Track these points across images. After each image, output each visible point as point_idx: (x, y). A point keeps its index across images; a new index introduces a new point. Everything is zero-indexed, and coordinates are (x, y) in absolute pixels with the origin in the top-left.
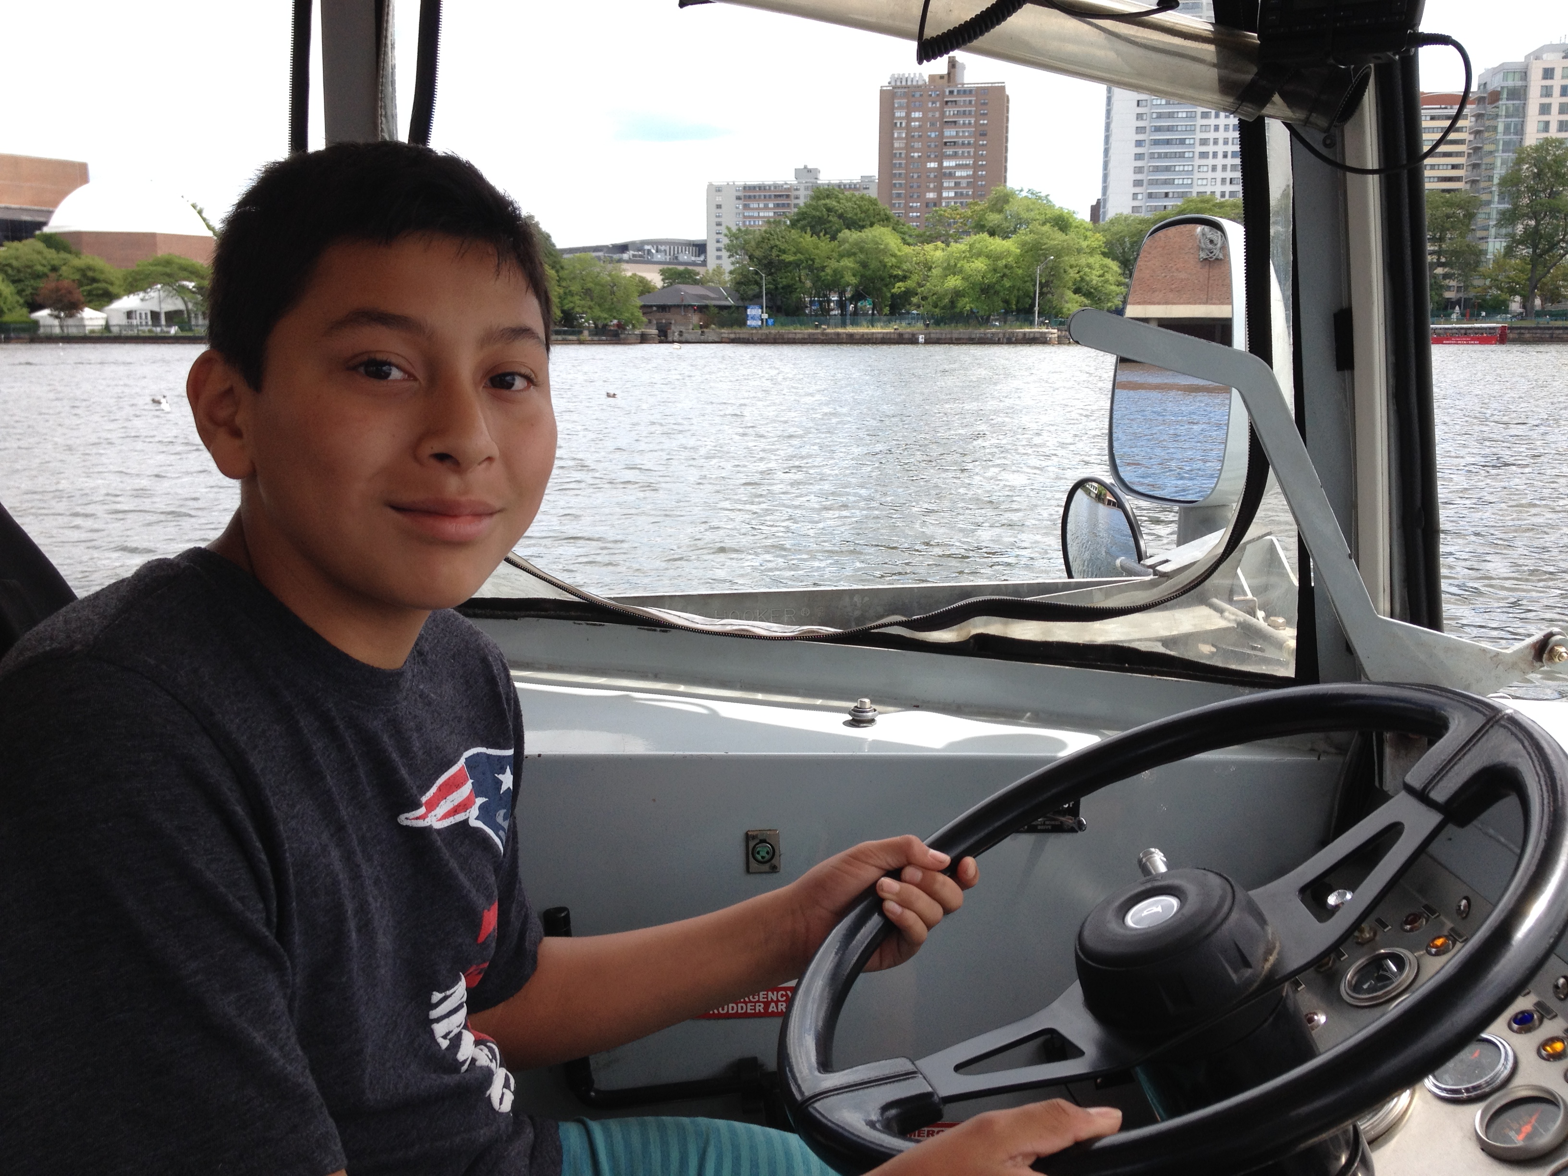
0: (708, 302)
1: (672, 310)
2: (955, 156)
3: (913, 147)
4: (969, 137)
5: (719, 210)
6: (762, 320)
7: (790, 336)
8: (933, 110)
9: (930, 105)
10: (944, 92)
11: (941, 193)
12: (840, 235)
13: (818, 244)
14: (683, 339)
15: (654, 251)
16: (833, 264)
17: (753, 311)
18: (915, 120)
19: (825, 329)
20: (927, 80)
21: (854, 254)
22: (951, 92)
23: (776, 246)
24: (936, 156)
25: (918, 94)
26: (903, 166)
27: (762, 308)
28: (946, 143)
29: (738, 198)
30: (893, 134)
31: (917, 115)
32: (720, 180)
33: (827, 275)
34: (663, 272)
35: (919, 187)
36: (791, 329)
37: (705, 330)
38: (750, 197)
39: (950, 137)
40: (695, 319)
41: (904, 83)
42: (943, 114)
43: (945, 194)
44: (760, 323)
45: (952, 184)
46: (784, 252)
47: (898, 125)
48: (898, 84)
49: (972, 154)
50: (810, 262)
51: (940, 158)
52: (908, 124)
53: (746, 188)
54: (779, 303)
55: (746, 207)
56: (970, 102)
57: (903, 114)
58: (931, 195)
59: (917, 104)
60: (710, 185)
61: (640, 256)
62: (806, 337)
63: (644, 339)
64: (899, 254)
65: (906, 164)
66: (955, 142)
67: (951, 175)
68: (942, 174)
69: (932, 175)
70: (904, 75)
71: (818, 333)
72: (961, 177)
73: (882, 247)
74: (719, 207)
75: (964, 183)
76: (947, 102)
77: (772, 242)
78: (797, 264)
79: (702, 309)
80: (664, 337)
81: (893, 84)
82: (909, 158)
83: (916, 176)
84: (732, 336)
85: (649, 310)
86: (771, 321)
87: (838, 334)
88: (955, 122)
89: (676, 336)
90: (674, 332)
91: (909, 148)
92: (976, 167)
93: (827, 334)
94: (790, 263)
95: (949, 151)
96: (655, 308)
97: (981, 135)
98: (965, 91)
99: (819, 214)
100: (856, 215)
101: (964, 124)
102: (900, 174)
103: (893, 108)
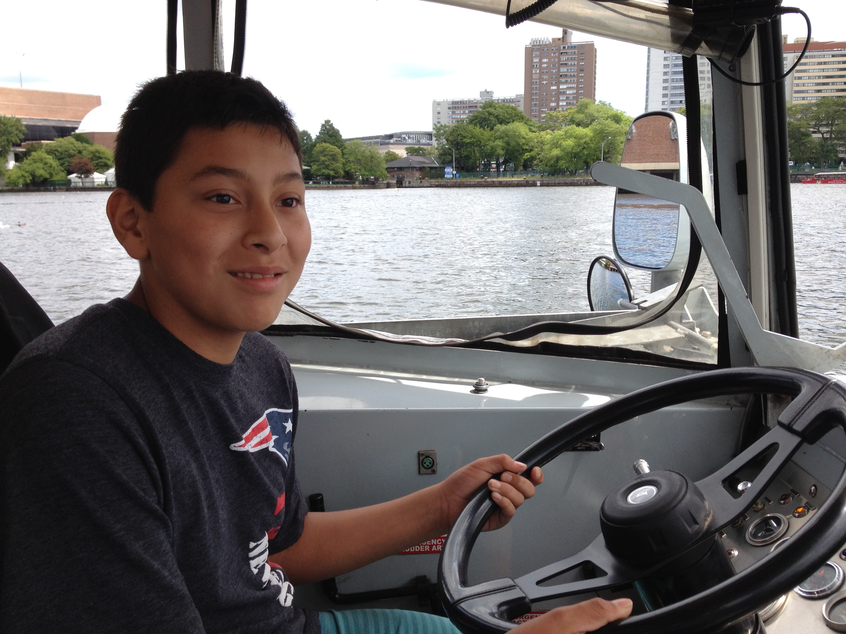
0: (425, 165)
1: (405, 170)
2: (566, 82)
3: (543, 78)
4: (574, 72)
5: (439, 115)
6: (453, 174)
7: (468, 183)
8: (554, 57)
9: (552, 55)
10: (560, 47)
11: (559, 103)
12: (495, 128)
13: (483, 132)
14: (411, 185)
15: (407, 138)
16: (491, 144)
18: (544, 63)
19: (486, 179)
20: (551, 42)
21: (502, 138)
22: (564, 48)
23: (461, 134)
24: (556, 83)
25: (546, 49)
26: (538, 88)
27: (453, 168)
28: (561, 75)
29: (449, 108)
30: (532, 71)
31: (545, 60)
32: (440, 99)
33: (488, 149)
34: (407, 149)
35: (546, 100)
36: (468, 179)
37: (422, 180)
38: (455, 107)
39: (564, 72)
40: (417, 174)
41: (538, 43)
42: (559, 60)
43: (561, 104)
44: (452, 176)
45: (565, 98)
46: (465, 137)
47: (535, 66)
48: (535, 43)
49: (576, 81)
50: (479, 143)
51: (558, 84)
52: (540, 66)
53: (453, 103)
54: (462, 165)
55: (453, 113)
56: (575, 52)
57: (538, 60)
58: (553, 104)
59: (545, 54)
60: (434, 102)
61: (400, 141)
62: (476, 183)
63: (388, 186)
64: (527, 137)
65: (539, 87)
66: (566, 75)
67: (564, 93)
68: (560, 93)
69: (554, 93)
70: (538, 38)
71: (482, 181)
72: (570, 94)
73: (517, 134)
74: (439, 113)
75: (571, 97)
76: (562, 53)
77: (458, 132)
78: (471, 144)
79: (421, 169)
80: (400, 184)
81: (532, 44)
82: (540, 84)
83: (545, 94)
84: (437, 183)
85: (393, 170)
86: (457, 175)
87: (494, 182)
88: (566, 64)
89: (407, 184)
90: (406, 182)
91: (541, 79)
92: (578, 88)
93: (487, 182)
94: (468, 143)
95: (563, 80)
96: (396, 169)
97: (581, 70)
98: (572, 47)
99: (484, 116)
100: (504, 116)
101: (571, 65)
102: (536, 93)
103: (532, 57)
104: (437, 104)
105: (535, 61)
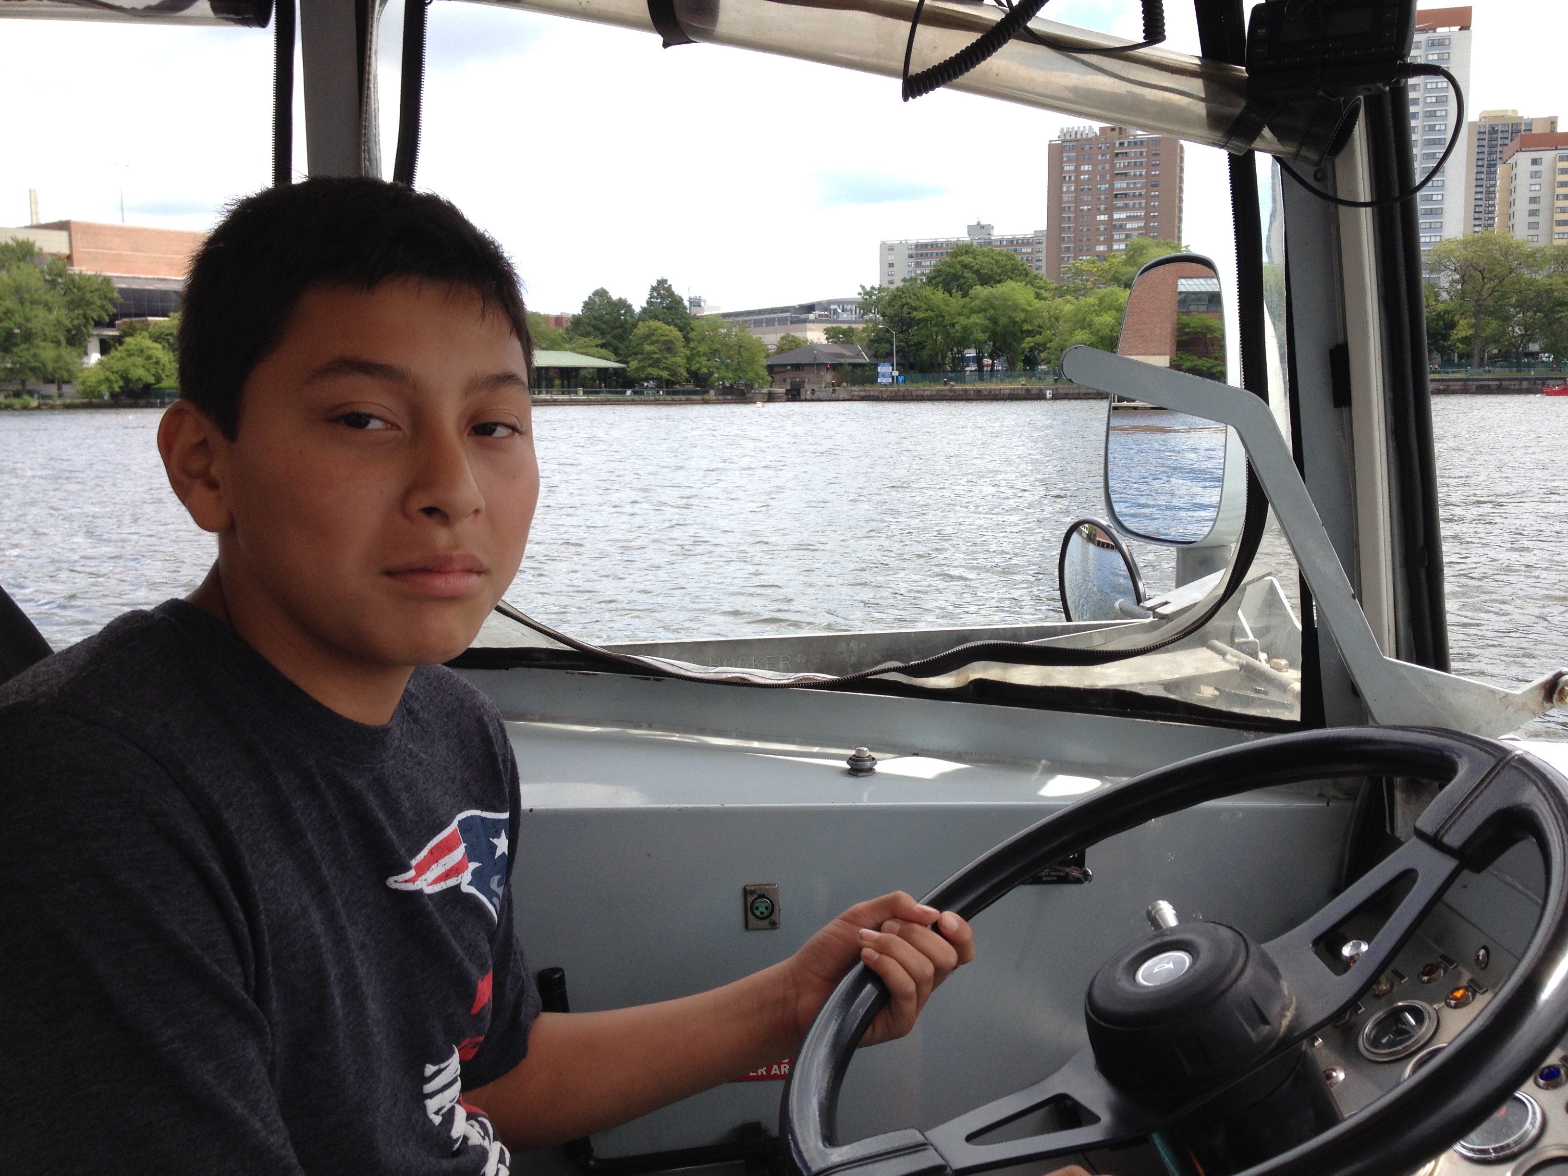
0: (842, 361)
1: (805, 369)
2: (1125, 208)
3: (1082, 200)
4: (1141, 188)
5: (891, 269)
6: (893, 377)
7: (919, 393)
8: (1104, 162)
9: (1100, 157)
10: (1115, 144)
11: (1112, 246)
12: (972, 292)
13: (949, 300)
14: (815, 397)
15: (840, 311)
16: (963, 320)
17: (884, 369)
18: (1085, 173)
19: (953, 386)
20: (1098, 134)
21: (985, 310)
22: (1122, 144)
23: (907, 304)
24: (1106, 209)
25: (1087, 147)
26: (1072, 219)
27: (893, 365)
28: (1116, 195)
29: (911, 256)
30: (1062, 188)
31: (1086, 168)
33: (957, 331)
34: (827, 331)
35: (1088, 240)
36: (920, 386)
37: (837, 388)
38: (922, 255)
39: (1121, 189)
40: (828, 377)
41: (1073, 137)
42: (1113, 166)
43: (1115, 247)
44: (890, 380)
45: (1123, 237)
46: (916, 309)
47: (1067, 179)
48: (1068, 137)
49: (1143, 205)
50: (940, 319)
51: (1110, 211)
52: (1077, 177)
53: (918, 246)
54: (912, 360)
55: (918, 265)
56: (1141, 153)
57: (1072, 168)
58: (1101, 248)
59: (1087, 157)
60: (883, 245)
61: (826, 316)
62: (934, 393)
63: (771, 398)
64: (1029, 309)
65: (1075, 217)
66: (1126, 194)
67: (1122, 227)
68: (1113, 226)
69: (1102, 228)
70: (1073, 128)
71: (944, 390)
72: (1132, 229)
73: (1010, 303)
74: (891, 265)
75: (1135, 235)
76: (1117, 154)
77: (904, 300)
78: (927, 321)
79: (835, 367)
80: (794, 395)
81: (1062, 138)
82: (1077, 211)
83: (1085, 229)
84: (863, 394)
85: (783, 369)
86: (901, 379)
87: (966, 391)
88: (1126, 174)
89: (809, 395)
90: (806, 391)
91: (1078, 201)
92: (1147, 218)
93: (954, 391)
94: (921, 320)
95: (1120, 203)
96: (789, 367)
97: (1153, 186)
98: (1135, 143)
99: (952, 271)
100: (992, 270)
101: (1135, 175)
102: (1069, 227)
103: (1061, 162)
104: (888, 249)
105: (1067, 168)
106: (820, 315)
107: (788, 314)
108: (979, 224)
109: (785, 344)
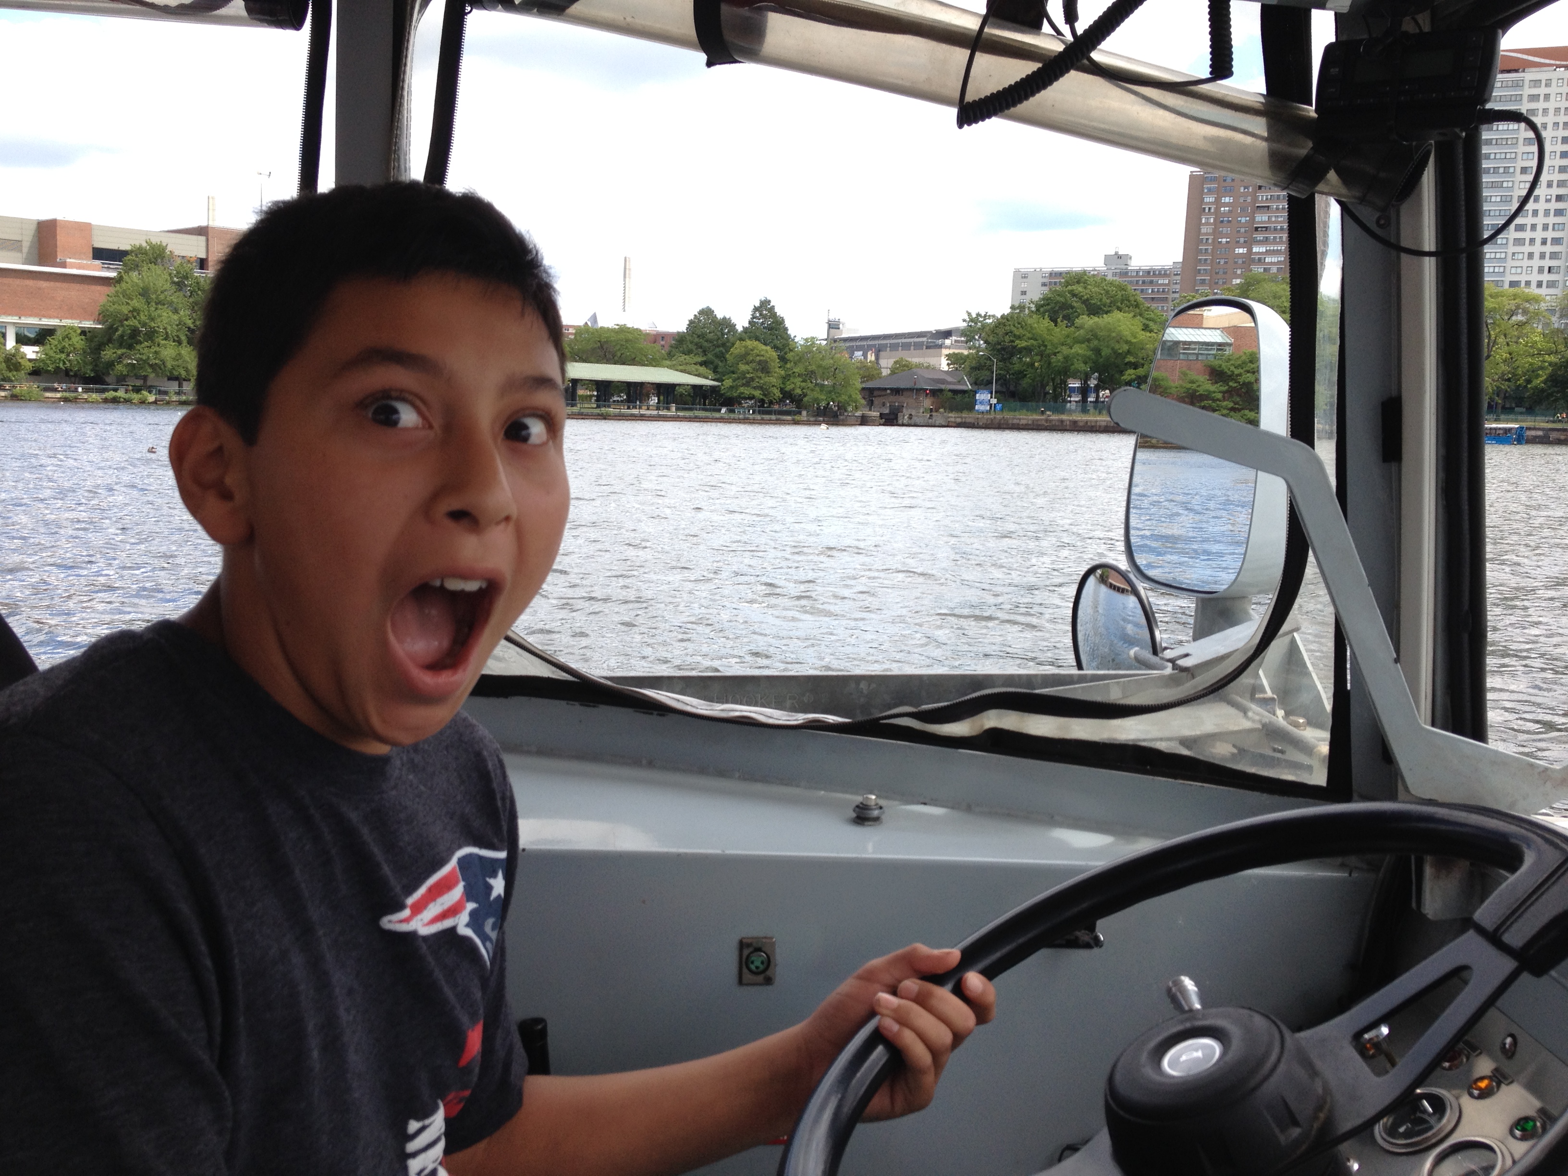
0: (943, 387)
1: (905, 393)
2: (1266, 241)
3: (1221, 233)
4: (1281, 222)
5: (1024, 297)
6: (991, 405)
7: (1015, 421)
8: (1245, 195)
9: (1241, 189)
12: (1078, 322)
13: (1053, 330)
14: (912, 422)
16: (1065, 350)
17: (983, 396)
18: (1225, 205)
19: (1049, 416)
21: (1089, 340)
23: (1011, 332)
24: (1245, 242)
26: (1210, 251)
27: (991, 393)
28: (1256, 229)
29: (1044, 285)
30: (1201, 219)
31: (1227, 200)
32: (1027, 266)
33: (1059, 361)
35: (1225, 273)
36: (1018, 415)
37: (934, 414)
39: (1262, 222)
40: (928, 403)
42: (1255, 199)
44: (988, 408)
45: (1261, 270)
46: (1019, 337)
47: (1207, 210)
49: (1284, 239)
50: (1042, 348)
51: (1249, 244)
52: (1217, 209)
53: (1053, 274)
54: (1012, 388)
57: (1212, 200)
58: (1238, 282)
59: (1227, 188)
60: (1017, 272)
62: (1030, 422)
63: (864, 421)
64: (1134, 341)
65: (1212, 249)
66: (1266, 228)
67: (1261, 262)
68: (1252, 260)
69: (1240, 261)
71: (1042, 420)
72: (1272, 263)
73: (1114, 334)
74: (1023, 292)
75: (1274, 269)
77: (1007, 328)
78: (1028, 350)
79: (935, 393)
80: (890, 419)
82: (1216, 244)
83: (1222, 262)
84: (959, 420)
85: (883, 393)
86: (999, 407)
87: (1062, 421)
88: (1268, 207)
89: (906, 420)
90: (904, 416)
91: (1216, 233)
93: (1051, 421)
94: (1025, 348)
95: (1260, 236)
96: (888, 391)
99: (1062, 299)
100: (1101, 300)
101: (1277, 209)
102: (1206, 260)
103: (1202, 192)
104: (1021, 276)
105: (1207, 200)
106: (956, 341)
107: (924, 339)
108: (1116, 253)
109: (897, 369)
